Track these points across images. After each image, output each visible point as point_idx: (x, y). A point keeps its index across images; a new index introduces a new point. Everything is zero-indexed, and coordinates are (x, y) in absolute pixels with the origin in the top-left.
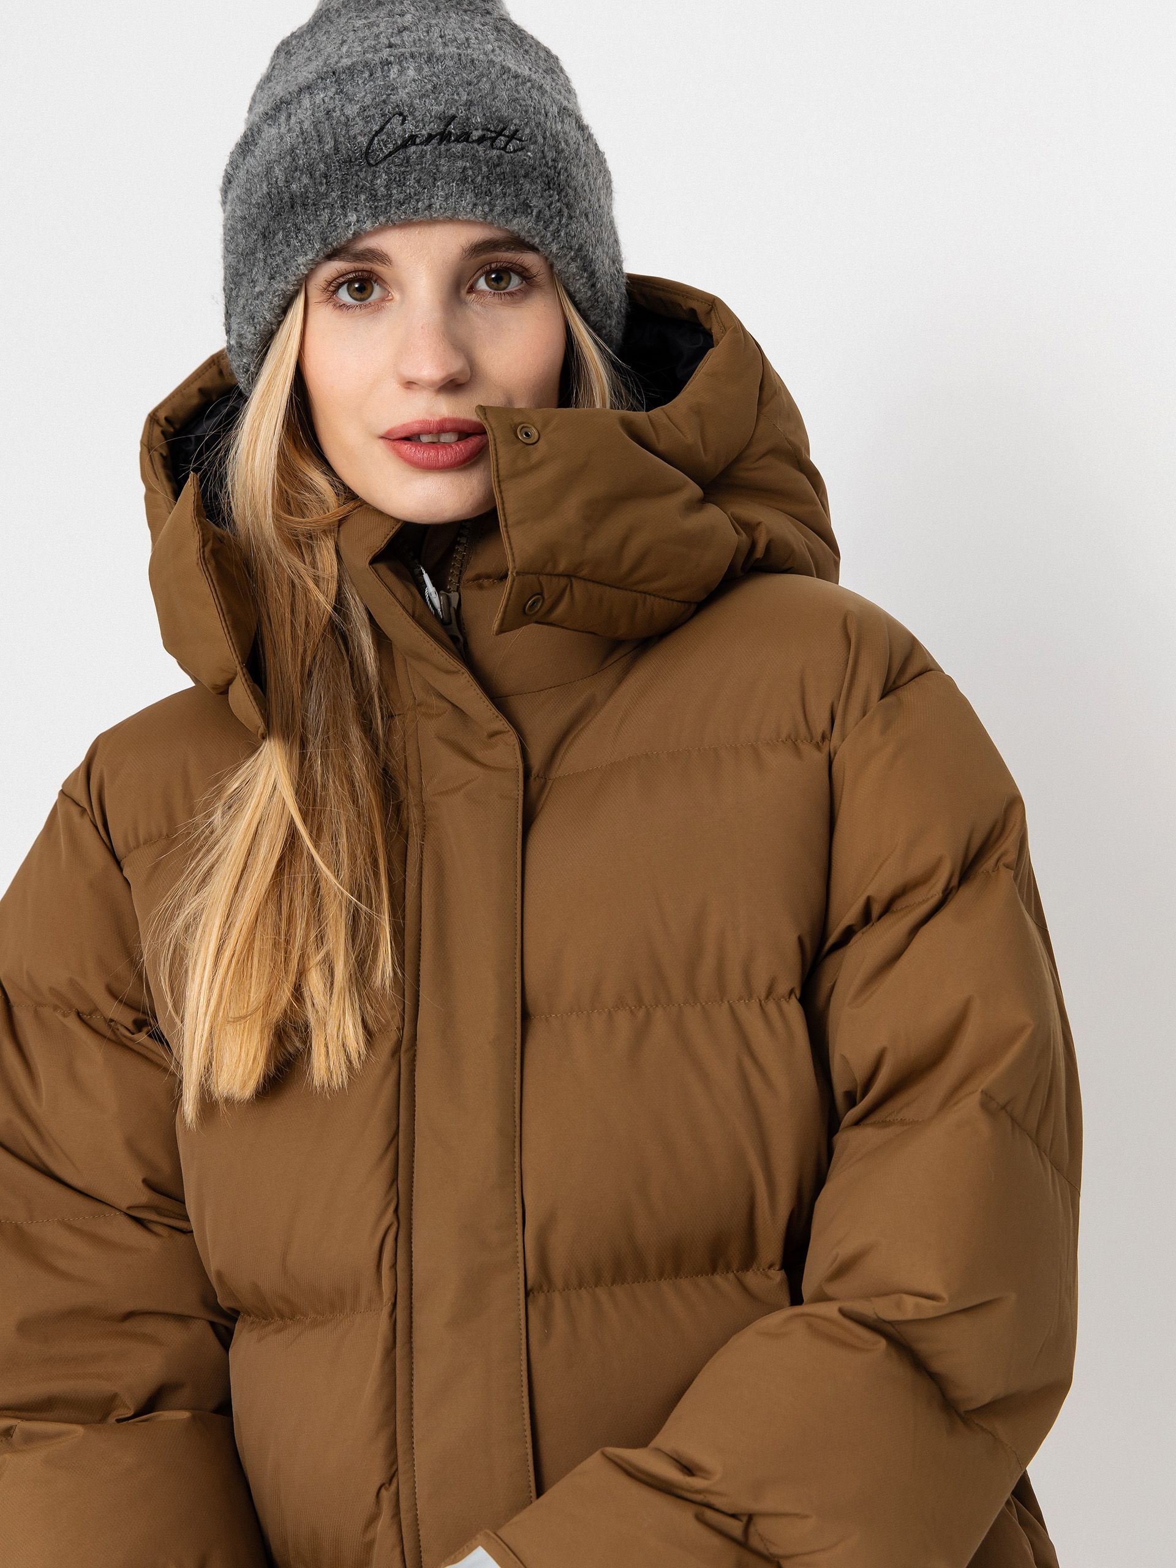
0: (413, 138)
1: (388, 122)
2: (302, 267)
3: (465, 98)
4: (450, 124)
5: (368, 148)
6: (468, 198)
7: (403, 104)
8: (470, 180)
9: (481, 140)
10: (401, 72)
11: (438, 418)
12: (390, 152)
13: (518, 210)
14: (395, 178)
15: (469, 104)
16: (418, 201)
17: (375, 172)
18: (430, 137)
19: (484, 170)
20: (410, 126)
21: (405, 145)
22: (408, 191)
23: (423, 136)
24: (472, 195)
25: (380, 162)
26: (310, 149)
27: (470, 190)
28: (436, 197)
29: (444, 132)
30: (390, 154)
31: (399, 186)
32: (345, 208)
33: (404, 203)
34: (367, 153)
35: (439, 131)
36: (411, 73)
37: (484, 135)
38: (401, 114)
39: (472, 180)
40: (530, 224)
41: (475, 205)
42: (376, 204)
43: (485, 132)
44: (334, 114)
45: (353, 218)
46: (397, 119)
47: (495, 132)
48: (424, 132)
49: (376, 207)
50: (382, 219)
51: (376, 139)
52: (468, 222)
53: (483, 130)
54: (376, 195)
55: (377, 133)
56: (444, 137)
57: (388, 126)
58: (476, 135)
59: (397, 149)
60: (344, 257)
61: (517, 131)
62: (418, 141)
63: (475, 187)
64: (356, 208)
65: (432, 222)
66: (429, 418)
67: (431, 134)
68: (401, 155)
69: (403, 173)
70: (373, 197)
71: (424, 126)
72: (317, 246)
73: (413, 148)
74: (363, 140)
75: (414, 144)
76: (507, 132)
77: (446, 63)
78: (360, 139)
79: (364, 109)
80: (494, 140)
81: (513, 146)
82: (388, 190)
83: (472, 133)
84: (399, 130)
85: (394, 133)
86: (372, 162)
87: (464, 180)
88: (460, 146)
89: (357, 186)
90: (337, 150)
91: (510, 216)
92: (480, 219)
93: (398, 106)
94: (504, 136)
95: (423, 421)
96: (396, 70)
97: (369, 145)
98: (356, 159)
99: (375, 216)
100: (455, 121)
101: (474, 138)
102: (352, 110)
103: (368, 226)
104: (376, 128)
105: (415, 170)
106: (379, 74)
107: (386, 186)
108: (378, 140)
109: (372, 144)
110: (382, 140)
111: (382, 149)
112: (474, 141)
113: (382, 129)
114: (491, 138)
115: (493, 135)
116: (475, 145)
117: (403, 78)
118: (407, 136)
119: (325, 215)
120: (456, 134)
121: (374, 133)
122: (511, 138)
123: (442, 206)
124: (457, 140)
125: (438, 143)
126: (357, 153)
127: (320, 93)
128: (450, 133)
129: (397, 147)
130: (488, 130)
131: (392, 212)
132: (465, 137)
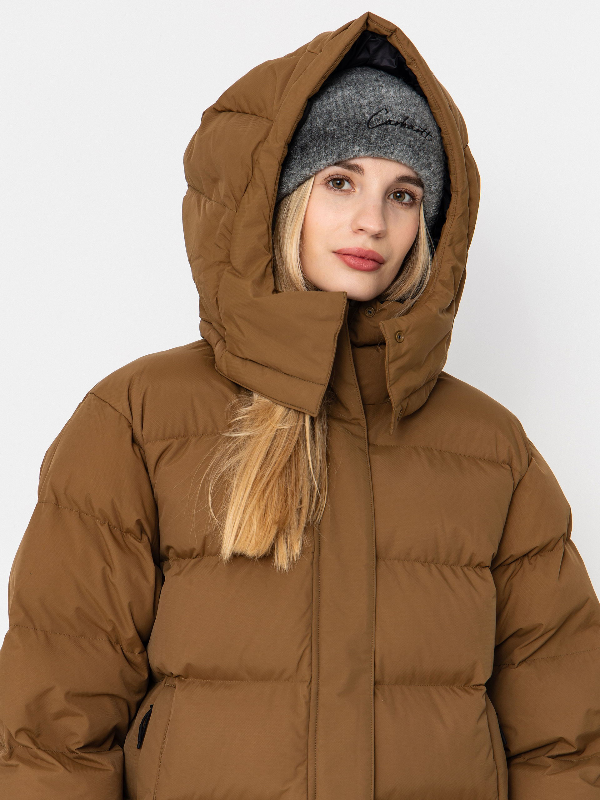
0: (390, 122)
1: (380, 111)
2: (322, 165)
3: (413, 111)
4: (406, 120)
5: (370, 120)
6: (409, 154)
7: (387, 106)
8: (412, 146)
9: (418, 131)
10: (388, 92)
11: (367, 249)
12: (379, 124)
13: (427, 166)
14: (381, 136)
15: (415, 114)
16: (388, 149)
17: (372, 131)
18: (397, 123)
19: (418, 144)
20: (390, 116)
21: (386, 123)
22: (385, 143)
23: (394, 122)
24: (411, 153)
25: (374, 127)
26: (340, 114)
27: (411, 151)
28: (396, 149)
29: (403, 122)
30: (379, 125)
31: (381, 140)
32: (354, 143)
33: (382, 148)
34: (368, 123)
35: (401, 121)
36: (392, 93)
37: (419, 129)
38: (386, 110)
39: (413, 147)
40: (428, 174)
41: (411, 158)
42: (370, 145)
43: (419, 128)
44: (355, 102)
45: (357, 148)
46: (384, 111)
47: (423, 129)
48: (395, 120)
49: (369, 147)
50: (370, 153)
51: (374, 117)
52: (405, 165)
53: (419, 127)
54: (371, 141)
55: (375, 115)
56: (403, 125)
57: (380, 113)
58: (416, 128)
59: (382, 124)
60: (343, 166)
61: (430, 132)
62: (392, 123)
63: (413, 150)
64: (360, 145)
65: (390, 160)
66: (363, 248)
67: (398, 122)
68: (385, 126)
69: (384, 135)
70: (369, 142)
71: (396, 117)
72: (334, 157)
73: (390, 126)
74: (368, 116)
75: (390, 124)
76: (427, 131)
77: (406, 94)
78: (366, 115)
79: (370, 103)
80: (422, 132)
81: (429, 138)
82: (376, 140)
83: (414, 127)
84: (384, 116)
85: (382, 117)
86: (370, 126)
87: (410, 146)
88: (410, 130)
89: (362, 135)
90: (354, 117)
91: (423, 168)
92: (410, 165)
93: (385, 106)
94: (426, 132)
95: (360, 248)
96: (385, 90)
97: (370, 119)
98: (363, 124)
99: (367, 150)
100: (408, 119)
101: (415, 129)
102: (364, 102)
103: (362, 154)
104: (374, 112)
105: (390, 135)
106: (377, 89)
107: (376, 138)
108: (375, 118)
109: (372, 119)
110: (377, 119)
111: (376, 122)
112: (415, 130)
113: (377, 113)
114: (421, 131)
115: (422, 130)
116: (415, 132)
117: (388, 95)
118: (388, 119)
119: (343, 144)
120: (408, 125)
121: (373, 114)
122: (428, 134)
123: (398, 154)
124: (408, 128)
125: (401, 126)
126: (364, 121)
127: (347, 91)
128: (406, 124)
129: (383, 123)
130: (421, 127)
131: (375, 151)
132: (411, 127)
